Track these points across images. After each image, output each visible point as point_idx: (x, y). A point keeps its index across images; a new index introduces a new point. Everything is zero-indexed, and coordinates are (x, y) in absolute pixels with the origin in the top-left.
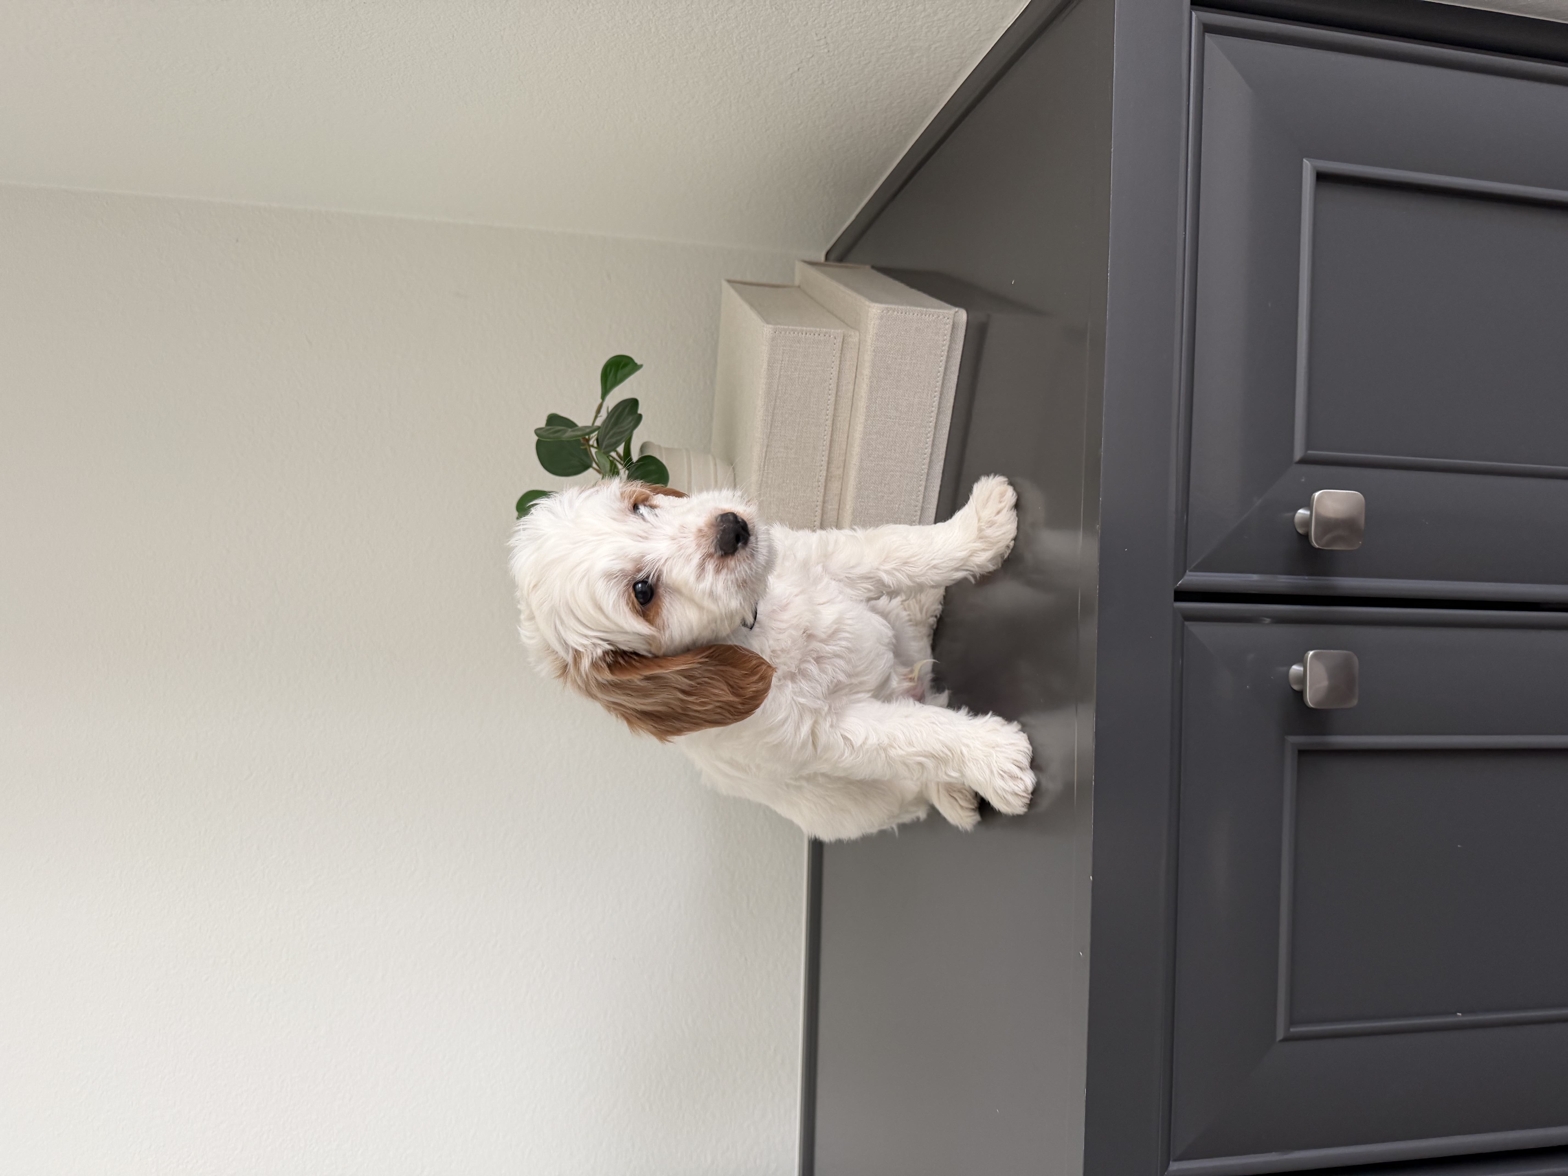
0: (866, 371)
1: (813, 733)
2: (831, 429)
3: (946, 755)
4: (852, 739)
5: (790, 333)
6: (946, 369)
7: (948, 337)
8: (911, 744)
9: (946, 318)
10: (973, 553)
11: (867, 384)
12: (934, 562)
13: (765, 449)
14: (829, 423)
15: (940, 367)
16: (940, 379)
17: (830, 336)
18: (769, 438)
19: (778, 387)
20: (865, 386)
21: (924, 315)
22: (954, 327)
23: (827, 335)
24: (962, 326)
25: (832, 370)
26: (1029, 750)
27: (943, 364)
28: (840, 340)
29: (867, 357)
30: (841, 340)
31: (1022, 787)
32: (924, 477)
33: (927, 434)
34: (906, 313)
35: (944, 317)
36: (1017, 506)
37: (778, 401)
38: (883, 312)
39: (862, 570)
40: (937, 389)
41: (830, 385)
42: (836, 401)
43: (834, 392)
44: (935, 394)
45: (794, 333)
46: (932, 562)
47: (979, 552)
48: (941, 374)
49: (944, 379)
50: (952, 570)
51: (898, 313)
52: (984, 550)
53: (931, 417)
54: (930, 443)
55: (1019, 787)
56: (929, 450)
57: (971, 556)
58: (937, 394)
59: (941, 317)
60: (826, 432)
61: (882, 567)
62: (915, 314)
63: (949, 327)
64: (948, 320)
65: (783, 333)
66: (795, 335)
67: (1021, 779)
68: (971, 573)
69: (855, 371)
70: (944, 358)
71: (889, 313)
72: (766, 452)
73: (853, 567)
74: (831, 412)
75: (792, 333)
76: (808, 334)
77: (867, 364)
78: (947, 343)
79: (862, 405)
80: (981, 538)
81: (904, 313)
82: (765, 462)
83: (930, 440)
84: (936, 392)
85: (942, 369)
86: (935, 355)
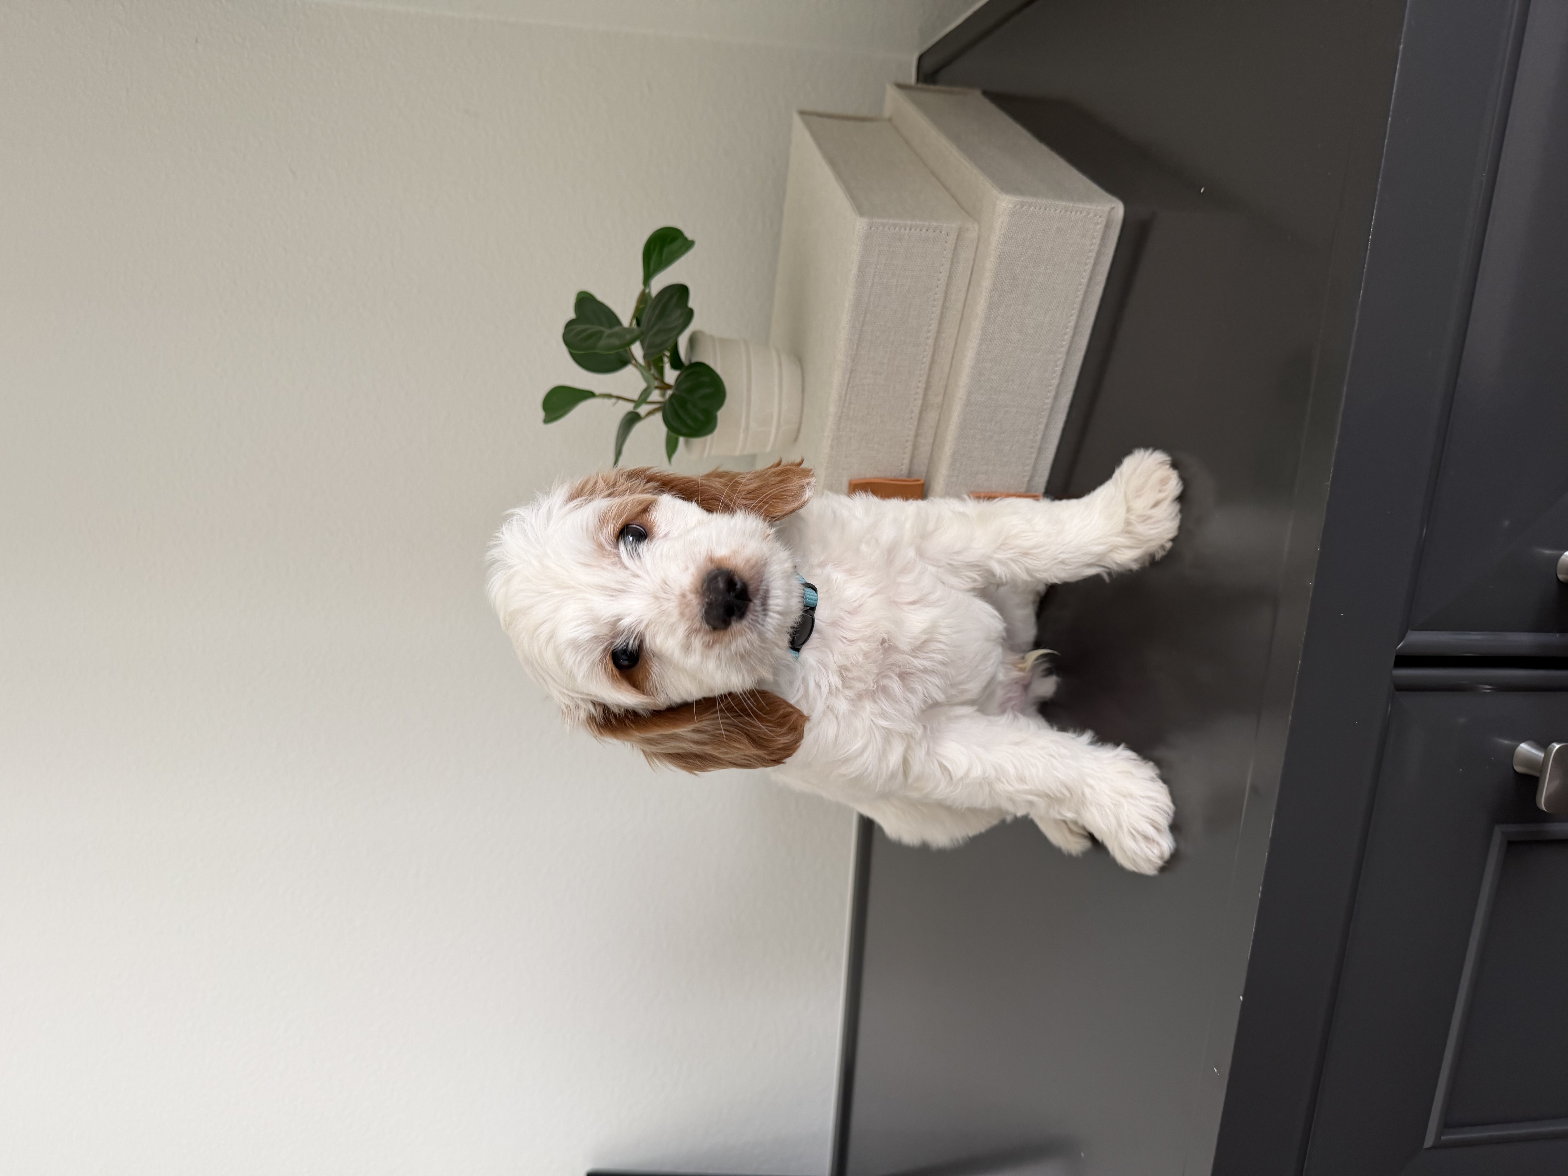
0: (986, 283)
1: (905, 762)
2: (932, 350)
3: (1063, 794)
4: (951, 769)
5: (889, 229)
6: (1090, 279)
7: (1097, 241)
8: (1022, 780)
9: (1098, 216)
10: (1114, 548)
11: (986, 300)
12: (1063, 556)
13: (847, 376)
14: (931, 342)
15: (1083, 279)
16: (1081, 294)
17: (941, 232)
18: (853, 361)
19: (869, 298)
20: (982, 302)
21: (1069, 212)
22: (1108, 226)
23: (938, 231)
24: (1117, 224)
25: (940, 275)
26: (1170, 809)
27: (1086, 275)
28: (953, 237)
29: (990, 264)
30: (955, 237)
31: (1157, 852)
32: (1046, 413)
33: (1056, 361)
34: (1046, 209)
35: (1096, 216)
36: (1181, 498)
37: (868, 315)
38: (1015, 207)
39: (972, 556)
40: (1075, 306)
41: (936, 294)
42: (942, 314)
43: (941, 303)
44: (1073, 312)
45: (895, 229)
46: (1060, 556)
47: (1122, 549)
48: (1082, 288)
49: (1086, 292)
50: (1083, 566)
51: (1035, 208)
52: (1130, 547)
53: (1063, 340)
54: (1059, 373)
55: (1153, 853)
56: (1055, 382)
57: (1111, 551)
58: (1076, 312)
59: (1091, 215)
60: (925, 353)
61: (996, 556)
62: (1058, 211)
63: (1100, 227)
64: (1100, 219)
65: (881, 228)
66: (895, 231)
67: (1158, 843)
68: (1107, 570)
69: (969, 275)
70: (1089, 267)
71: (1024, 209)
72: (849, 378)
73: (958, 553)
74: (934, 327)
75: (892, 229)
76: (913, 230)
77: (988, 274)
78: (1095, 248)
79: (977, 325)
80: (1128, 532)
81: (1043, 209)
82: (847, 390)
83: (1059, 369)
84: (1073, 309)
85: (1085, 281)
86: (1078, 263)
